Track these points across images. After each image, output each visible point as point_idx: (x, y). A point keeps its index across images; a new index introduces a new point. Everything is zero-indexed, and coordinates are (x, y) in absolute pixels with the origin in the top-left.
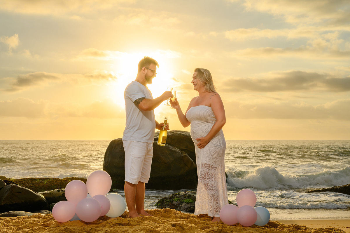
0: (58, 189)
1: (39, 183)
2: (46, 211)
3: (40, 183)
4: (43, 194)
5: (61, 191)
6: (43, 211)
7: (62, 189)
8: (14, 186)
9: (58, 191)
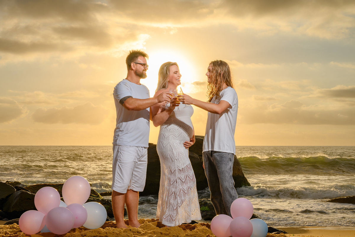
8: (23, 192)
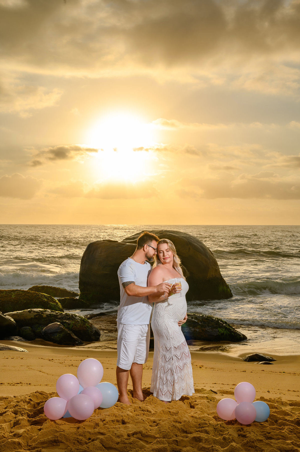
0: (29, 309)
1: (5, 297)
2: (17, 337)
3: (7, 296)
4: (12, 316)
5: (33, 312)
6: (13, 337)
7: (34, 309)
9: (29, 312)
